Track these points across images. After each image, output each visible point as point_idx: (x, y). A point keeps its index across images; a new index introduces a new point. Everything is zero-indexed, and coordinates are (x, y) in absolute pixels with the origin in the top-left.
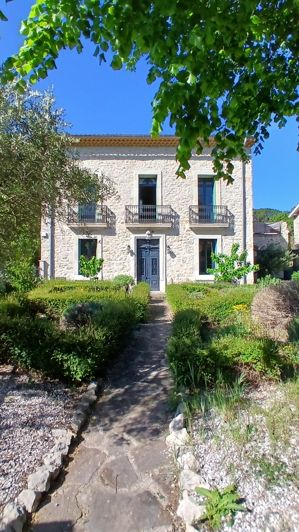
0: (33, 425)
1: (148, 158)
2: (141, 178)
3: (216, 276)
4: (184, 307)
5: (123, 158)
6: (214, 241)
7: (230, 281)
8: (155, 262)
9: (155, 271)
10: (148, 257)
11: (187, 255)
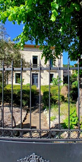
0: (18, 112)
1: (35, 51)
2: (33, 56)
3: (53, 83)
4: (46, 91)
5: (28, 51)
6: (53, 74)
7: (57, 85)
8: (37, 80)
9: (37, 82)
10: (35, 78)
11: (46, 78)
